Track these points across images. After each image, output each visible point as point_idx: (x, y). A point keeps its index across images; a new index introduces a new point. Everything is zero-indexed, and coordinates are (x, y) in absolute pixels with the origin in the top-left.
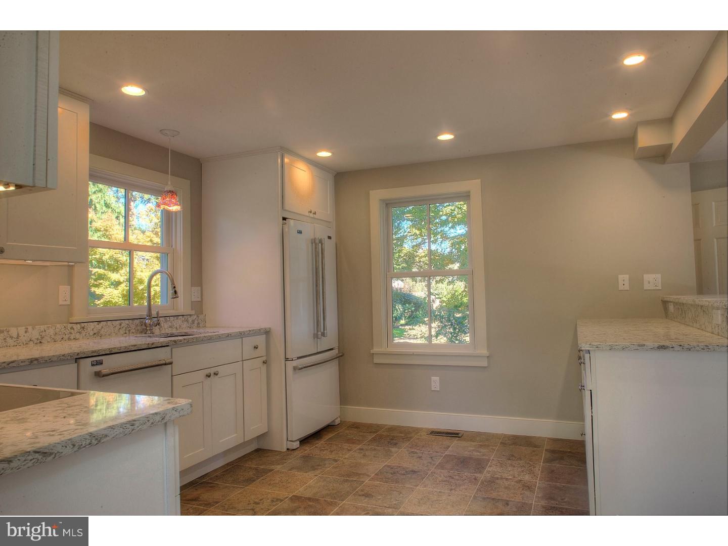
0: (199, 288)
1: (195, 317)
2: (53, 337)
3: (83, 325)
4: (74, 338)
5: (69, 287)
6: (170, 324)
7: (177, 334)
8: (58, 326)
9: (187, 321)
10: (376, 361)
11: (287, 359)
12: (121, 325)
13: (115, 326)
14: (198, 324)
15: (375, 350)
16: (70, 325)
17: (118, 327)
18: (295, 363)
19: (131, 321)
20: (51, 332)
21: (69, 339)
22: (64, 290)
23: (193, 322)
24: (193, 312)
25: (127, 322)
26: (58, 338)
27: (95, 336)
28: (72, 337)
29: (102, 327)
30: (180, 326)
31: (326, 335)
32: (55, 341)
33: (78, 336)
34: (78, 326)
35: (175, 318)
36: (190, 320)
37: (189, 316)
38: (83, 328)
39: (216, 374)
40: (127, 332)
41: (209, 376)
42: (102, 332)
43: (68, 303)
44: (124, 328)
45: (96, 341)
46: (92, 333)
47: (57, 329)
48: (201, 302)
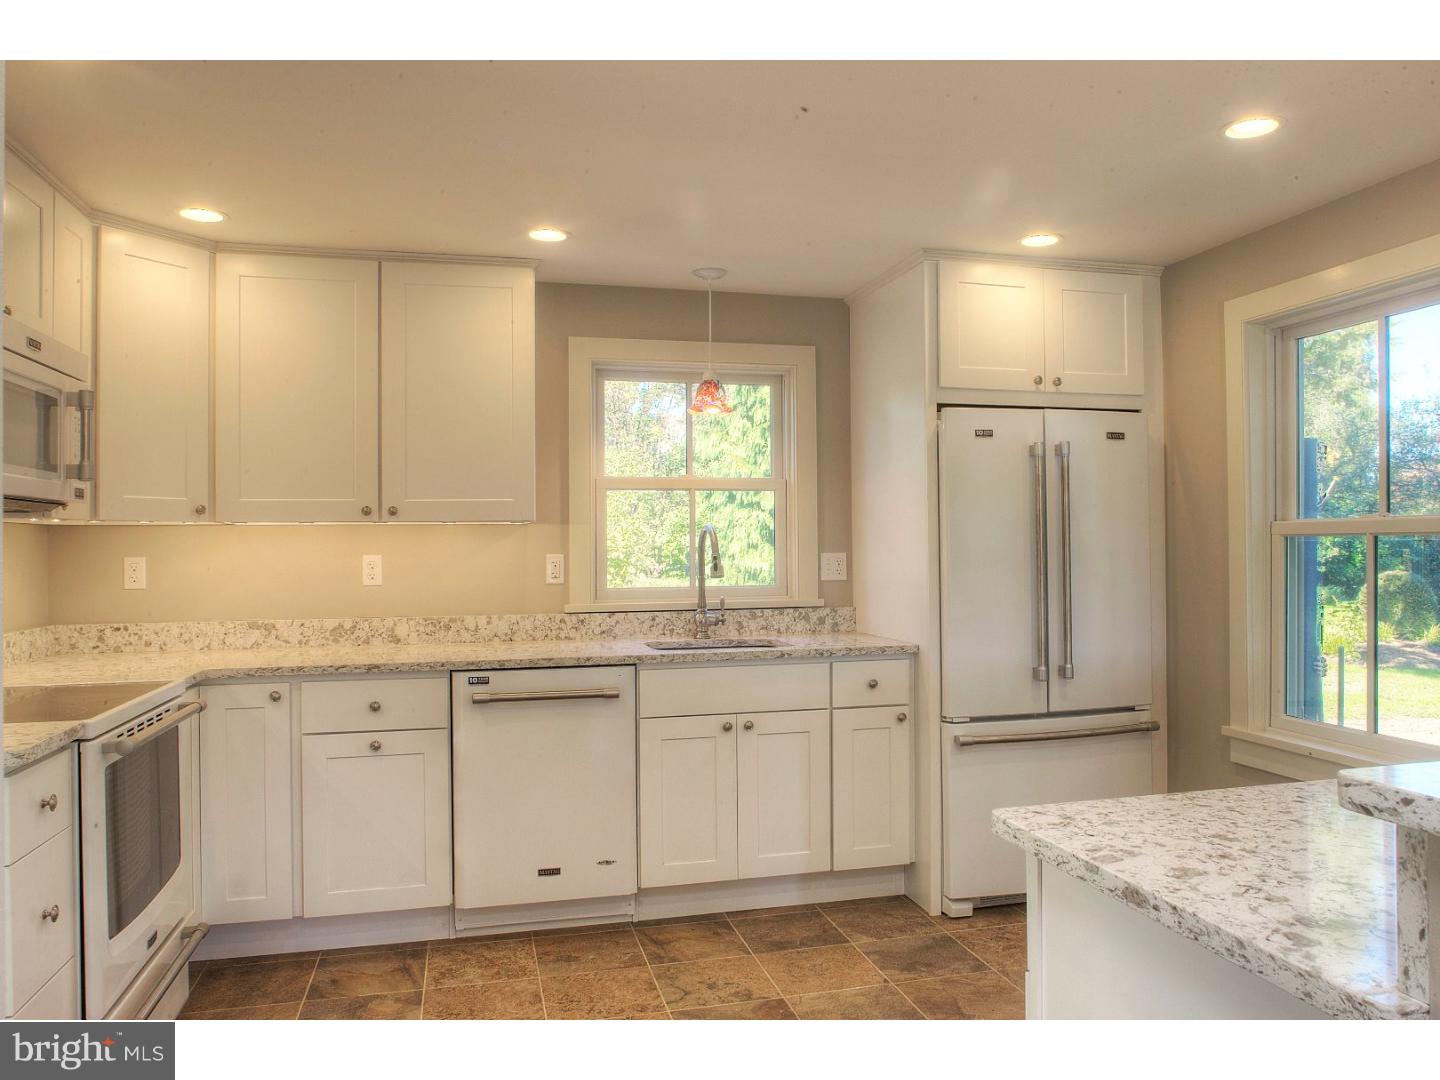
0: (843, 556)
1: (828, 610)
2: (531, 632)
3: (582, 617)
4: (566, 638)
5: (562, 556)
6: (763, 623)
7: (753, 643)
8: (540, 616)
9: (807, 618)
10: (1236, 756)
11: (943, 719)
12: (653, 619)
13: (643, 622)
14: (836, 624)
15: (1234, 728)
16: (559, 617)
17: (648, 623)
18: (959, 731)
19: (674, 614)
20: (528, 624)
21: (558, 638)
22: (553, 561)
23: (822, 621)
24: (821, 602)
25: (666, 614)
26: (538, 634)
27: (604, 635)
28: (563, 635)
29: (617, 622)
30: (788, 628)
31: (1069, 674)
32: (534, 639)
33: (572, 633)
34: (574, 617)
35: (777, 612)
36: (814, 617)
37: (811, 610)
38: (582, 621)
39: (748, 727)
40: (667, 632)
41: (727, 728)
42: (617, 630)
43: (561, 580)
44: (661, 626)
45: (605, 644)
46: (598, 630)
47: (537, 622)
48: (850, 580)
